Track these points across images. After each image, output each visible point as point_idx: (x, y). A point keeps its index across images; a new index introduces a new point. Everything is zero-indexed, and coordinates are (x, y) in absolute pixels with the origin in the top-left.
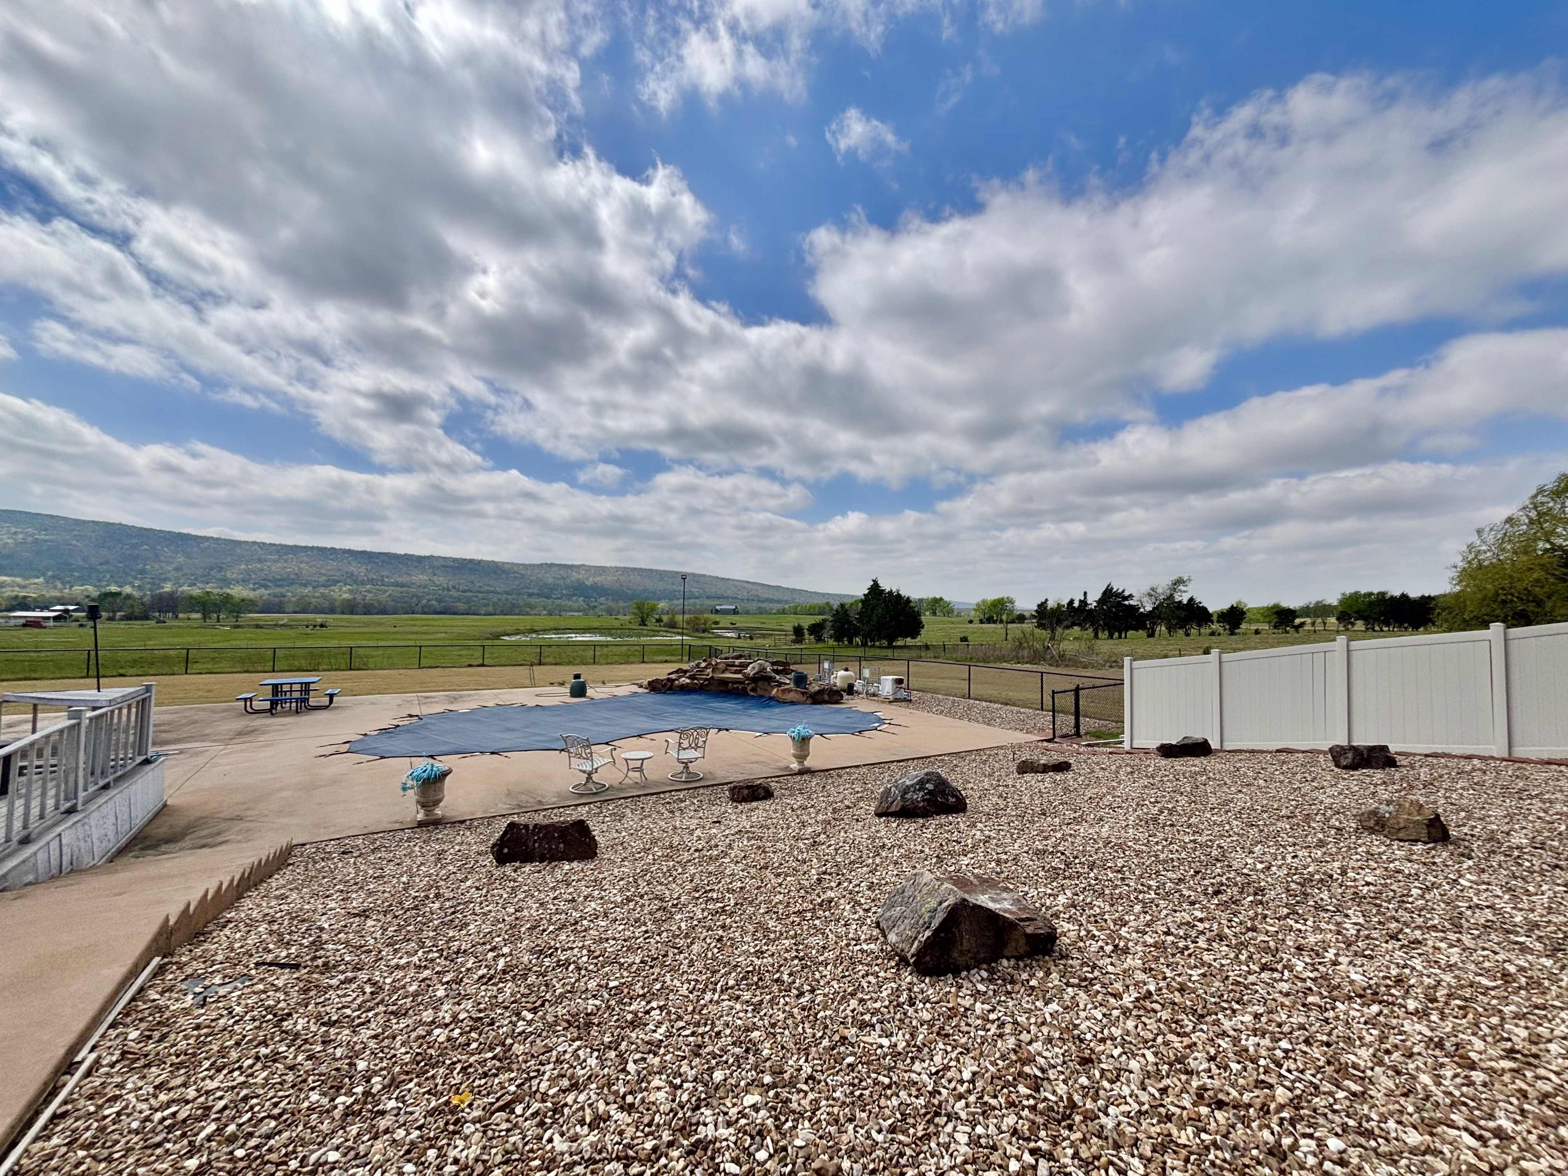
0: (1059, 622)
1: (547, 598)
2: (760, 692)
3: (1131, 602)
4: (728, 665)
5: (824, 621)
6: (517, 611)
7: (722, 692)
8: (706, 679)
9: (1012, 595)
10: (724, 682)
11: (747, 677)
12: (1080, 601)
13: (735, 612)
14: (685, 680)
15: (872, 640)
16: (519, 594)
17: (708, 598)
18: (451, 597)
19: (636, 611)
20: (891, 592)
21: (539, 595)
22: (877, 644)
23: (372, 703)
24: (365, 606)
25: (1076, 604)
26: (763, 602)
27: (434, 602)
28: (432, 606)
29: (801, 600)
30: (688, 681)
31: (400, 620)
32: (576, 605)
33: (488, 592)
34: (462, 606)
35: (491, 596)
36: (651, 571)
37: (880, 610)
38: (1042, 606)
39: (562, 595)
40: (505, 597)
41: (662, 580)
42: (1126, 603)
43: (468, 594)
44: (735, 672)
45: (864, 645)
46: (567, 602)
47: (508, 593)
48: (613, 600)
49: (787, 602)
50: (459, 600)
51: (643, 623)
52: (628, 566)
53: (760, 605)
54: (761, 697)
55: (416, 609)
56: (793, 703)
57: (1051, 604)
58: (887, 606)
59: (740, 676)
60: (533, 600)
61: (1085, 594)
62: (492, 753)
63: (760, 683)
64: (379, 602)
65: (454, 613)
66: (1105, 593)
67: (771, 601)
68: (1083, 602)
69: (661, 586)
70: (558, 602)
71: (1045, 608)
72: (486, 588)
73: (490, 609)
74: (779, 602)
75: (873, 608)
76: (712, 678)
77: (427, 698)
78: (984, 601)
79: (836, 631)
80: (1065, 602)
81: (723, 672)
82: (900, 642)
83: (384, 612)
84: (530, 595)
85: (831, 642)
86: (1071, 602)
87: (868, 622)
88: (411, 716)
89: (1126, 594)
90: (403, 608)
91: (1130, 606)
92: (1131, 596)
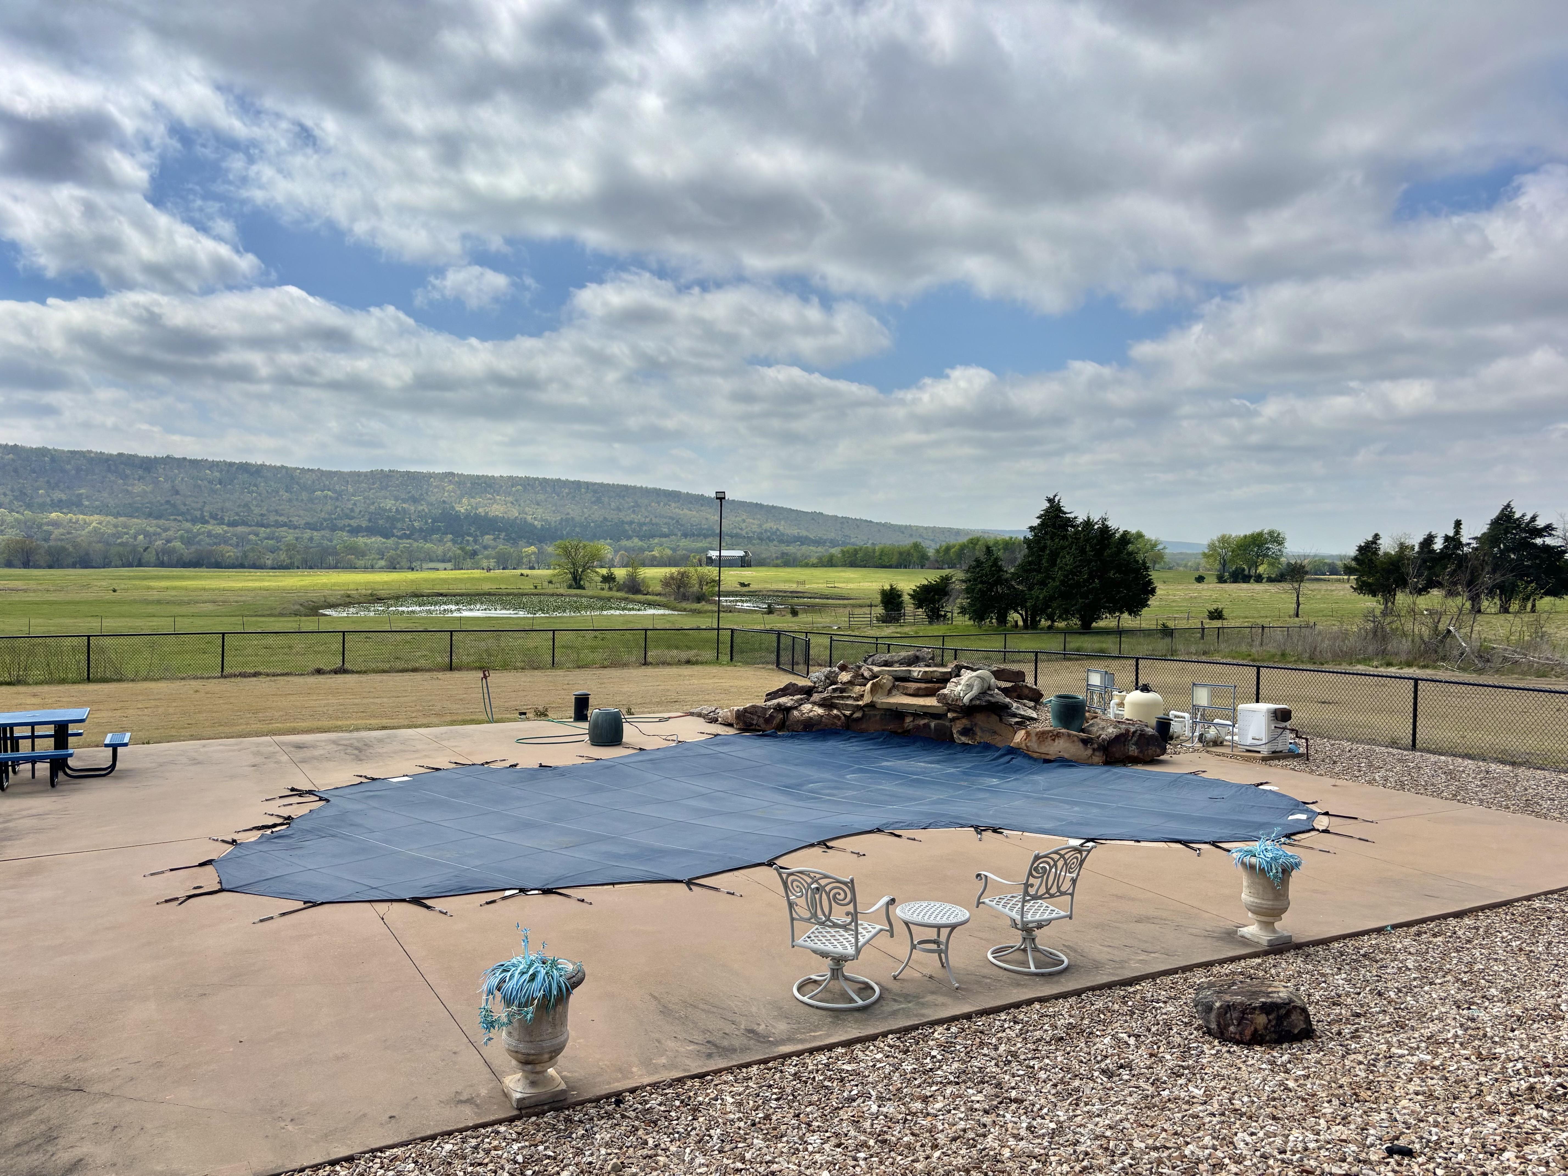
0: (1402, 583)
1: (386, 536)
2: (981, 737)
3: (1549, 541)
4: (897, 679)
5: (946, 580)
6: (331, 560)
7: (894, 733)
8: (859, 708)
9: (1278, 527)
10: (897, 714)
11: (952, 705)
12: (1447, 538)
13: (744, 563)
14: (810, 710)
15: (1051, 618)
16: (334, 528)
17: (685, 535)
18: (209, 534)
19: (564, 560)
20: (1088, 524)
21: (371, 531)
22: (1061, 624)
23: (196, 762)
24: (50, 552)
25: (1438, 545)
26: (789, 543)
27: (177, 544)
28: (173, 550)
29: (860, 540)
30: (820, 711)
31: (120, 578)
32: (440, 550)
33: (278, 525)
34: (230, 552)
35: (282, 531)
36: (578, 485)
37: (1068, 559)
38: (1368, 550)
39: (413, 531)
40: (308, 534)
41: (598, 501)
42: (1539, 541)
43: (240, 529)
44: (916, 694)
45: (1031, 625)
46: (421, 544)
47: (313, 527)
48: (508, 539)
49: (834, 543)
50: (225, 540)
51: (577, 582)
52: (533, 475)
53: (784, 548)
54: (987, 747)
55: (146, 557)
56: (1064, 762)
57: (1387, 546)
58: (1083, 551)
59: (931, 702)
60: (361, 541)
61: (1458, 524)
62: (546, 892)
63: (980, 719)
64: (76, 545)
65: (218, 565)
66: (1496, 523)
67: (803, 541)
68: (1453, 542)
69: (597, 513)
70: (405, 543)
71: (1375, 553)
72: (273, 518)
73: (283, 556)
74: (818, 542)
75: (1054, 556)
76: (872, 705)
77: (299, 747)
78: (1224, 540)
79: (974, 599)
80: (1415, 540)
81: (889, 693)
82: (1106, 622)
83: (85, 562)
84: (355, 531)
85: (963, 621)
86: (1429, 540)
87: (1043, 583)
88: (296, 792)
89: (1540, 523)
90: (120, 556)
91: (1546, 548)
92: (1548, 529)
